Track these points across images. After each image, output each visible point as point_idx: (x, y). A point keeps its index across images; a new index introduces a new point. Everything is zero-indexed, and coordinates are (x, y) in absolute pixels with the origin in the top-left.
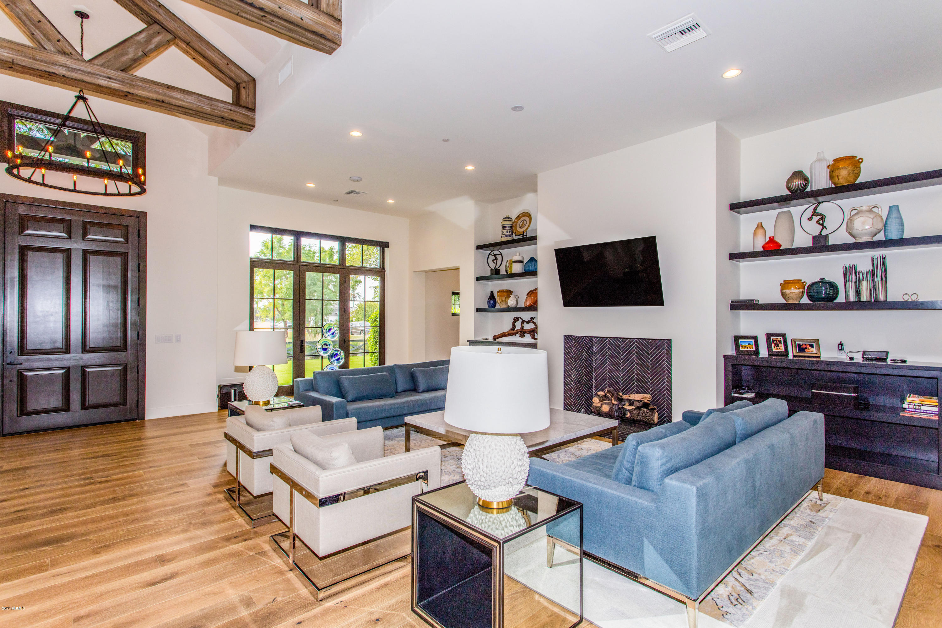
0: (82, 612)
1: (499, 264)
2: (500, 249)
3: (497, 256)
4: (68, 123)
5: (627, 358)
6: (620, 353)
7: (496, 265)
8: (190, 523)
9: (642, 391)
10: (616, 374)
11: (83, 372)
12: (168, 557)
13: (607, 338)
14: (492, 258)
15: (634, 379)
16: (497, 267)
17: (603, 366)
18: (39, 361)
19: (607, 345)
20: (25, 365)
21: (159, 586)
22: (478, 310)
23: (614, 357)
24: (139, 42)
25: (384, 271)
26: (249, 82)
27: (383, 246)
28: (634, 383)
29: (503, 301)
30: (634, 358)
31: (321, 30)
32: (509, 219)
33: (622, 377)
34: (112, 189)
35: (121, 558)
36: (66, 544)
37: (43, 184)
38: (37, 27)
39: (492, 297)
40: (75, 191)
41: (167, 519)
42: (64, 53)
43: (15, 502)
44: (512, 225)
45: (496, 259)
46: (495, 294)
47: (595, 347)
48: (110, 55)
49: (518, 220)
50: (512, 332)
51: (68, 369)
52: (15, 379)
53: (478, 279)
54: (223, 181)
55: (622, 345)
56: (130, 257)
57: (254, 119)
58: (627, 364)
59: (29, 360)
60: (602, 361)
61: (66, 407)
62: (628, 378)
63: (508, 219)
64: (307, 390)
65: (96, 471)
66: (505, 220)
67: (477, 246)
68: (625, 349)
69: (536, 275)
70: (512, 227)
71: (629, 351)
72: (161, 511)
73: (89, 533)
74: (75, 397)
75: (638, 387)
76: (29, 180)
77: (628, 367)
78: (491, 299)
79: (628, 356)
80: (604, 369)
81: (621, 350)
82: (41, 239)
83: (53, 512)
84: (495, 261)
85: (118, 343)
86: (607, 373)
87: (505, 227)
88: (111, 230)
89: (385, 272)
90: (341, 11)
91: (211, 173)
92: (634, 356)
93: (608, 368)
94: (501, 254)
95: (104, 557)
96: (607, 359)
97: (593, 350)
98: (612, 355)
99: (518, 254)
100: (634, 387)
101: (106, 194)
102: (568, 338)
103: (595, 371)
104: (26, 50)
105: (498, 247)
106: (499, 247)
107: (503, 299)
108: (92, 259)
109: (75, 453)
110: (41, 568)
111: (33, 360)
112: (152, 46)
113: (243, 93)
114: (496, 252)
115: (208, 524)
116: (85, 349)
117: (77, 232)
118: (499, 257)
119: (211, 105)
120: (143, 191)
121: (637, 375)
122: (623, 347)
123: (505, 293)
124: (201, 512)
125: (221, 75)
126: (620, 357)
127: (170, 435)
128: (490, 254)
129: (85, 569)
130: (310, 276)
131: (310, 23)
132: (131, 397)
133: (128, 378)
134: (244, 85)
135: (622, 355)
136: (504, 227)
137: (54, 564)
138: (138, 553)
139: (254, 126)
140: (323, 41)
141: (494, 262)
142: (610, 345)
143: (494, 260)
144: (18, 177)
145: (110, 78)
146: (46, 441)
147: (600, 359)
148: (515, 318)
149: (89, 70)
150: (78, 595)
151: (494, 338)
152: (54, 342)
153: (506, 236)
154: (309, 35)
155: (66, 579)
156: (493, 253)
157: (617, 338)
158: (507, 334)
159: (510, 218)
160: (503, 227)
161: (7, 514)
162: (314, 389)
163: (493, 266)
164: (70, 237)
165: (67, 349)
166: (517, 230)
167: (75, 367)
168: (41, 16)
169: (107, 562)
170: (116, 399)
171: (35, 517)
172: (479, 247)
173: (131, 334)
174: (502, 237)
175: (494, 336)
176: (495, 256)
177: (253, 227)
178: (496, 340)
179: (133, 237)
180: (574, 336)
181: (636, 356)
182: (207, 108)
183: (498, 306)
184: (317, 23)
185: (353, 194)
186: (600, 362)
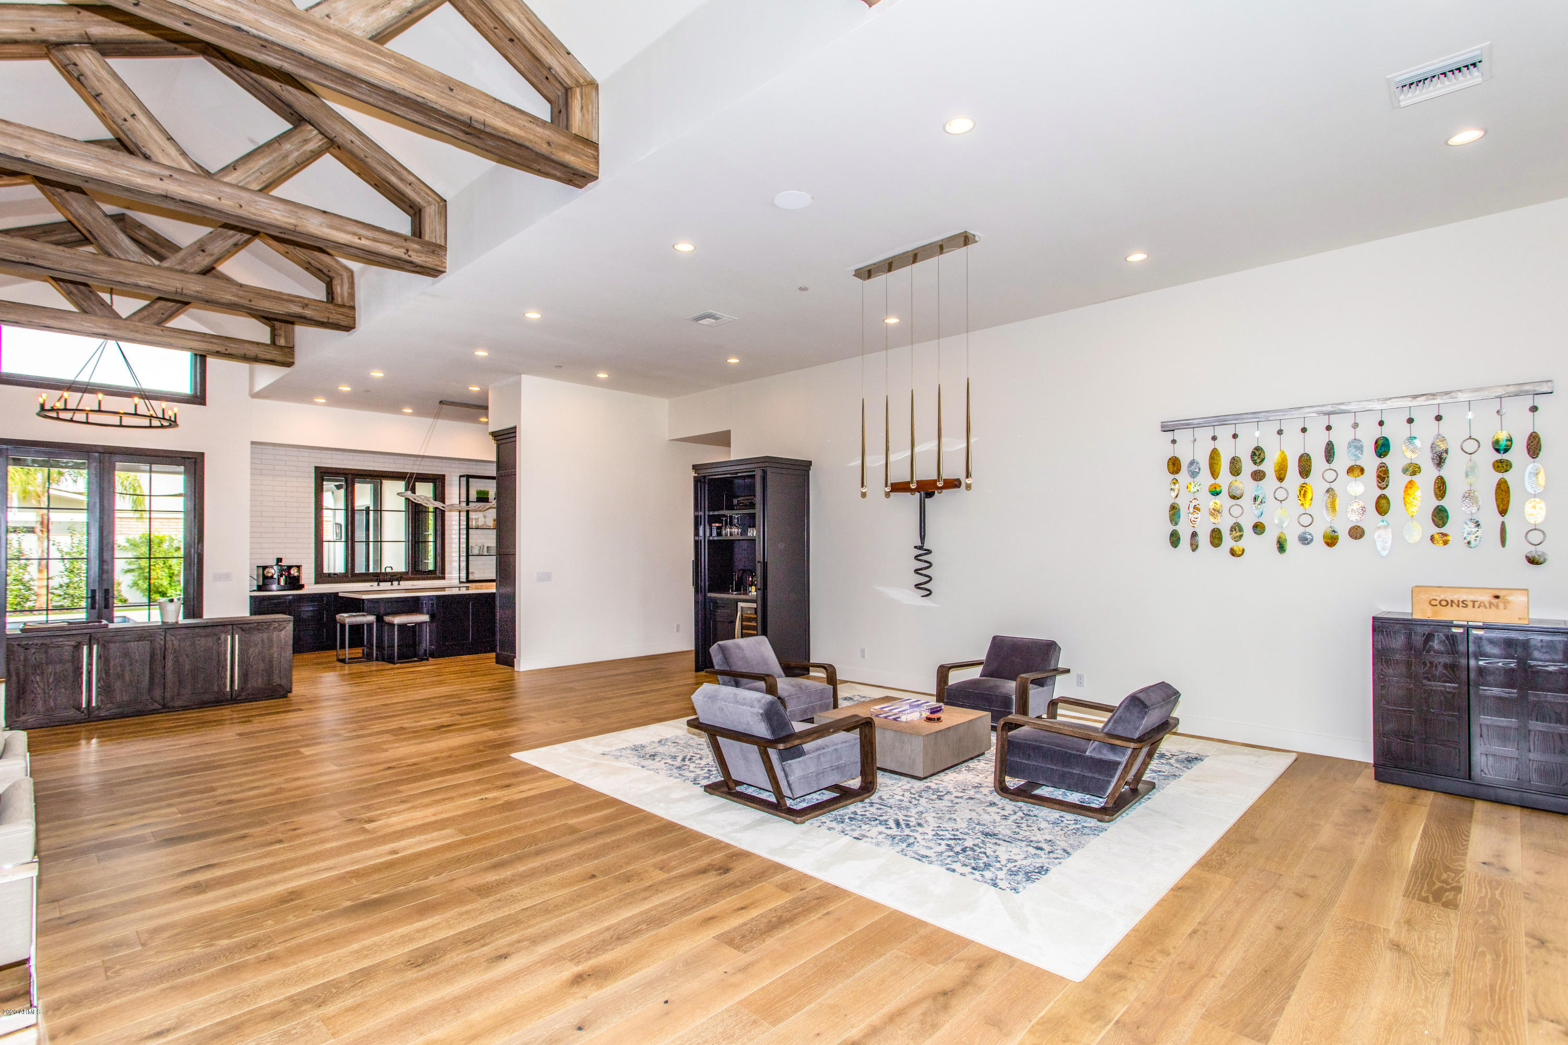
8: (143, 945)
12: (190, 891)
35: (256, 888)
36: (349, 903)
41: (190, 951)
72: (200, 971)
95: (281, 888)
115: (111, 945)
124: (115, 972)
138: (234, 895)
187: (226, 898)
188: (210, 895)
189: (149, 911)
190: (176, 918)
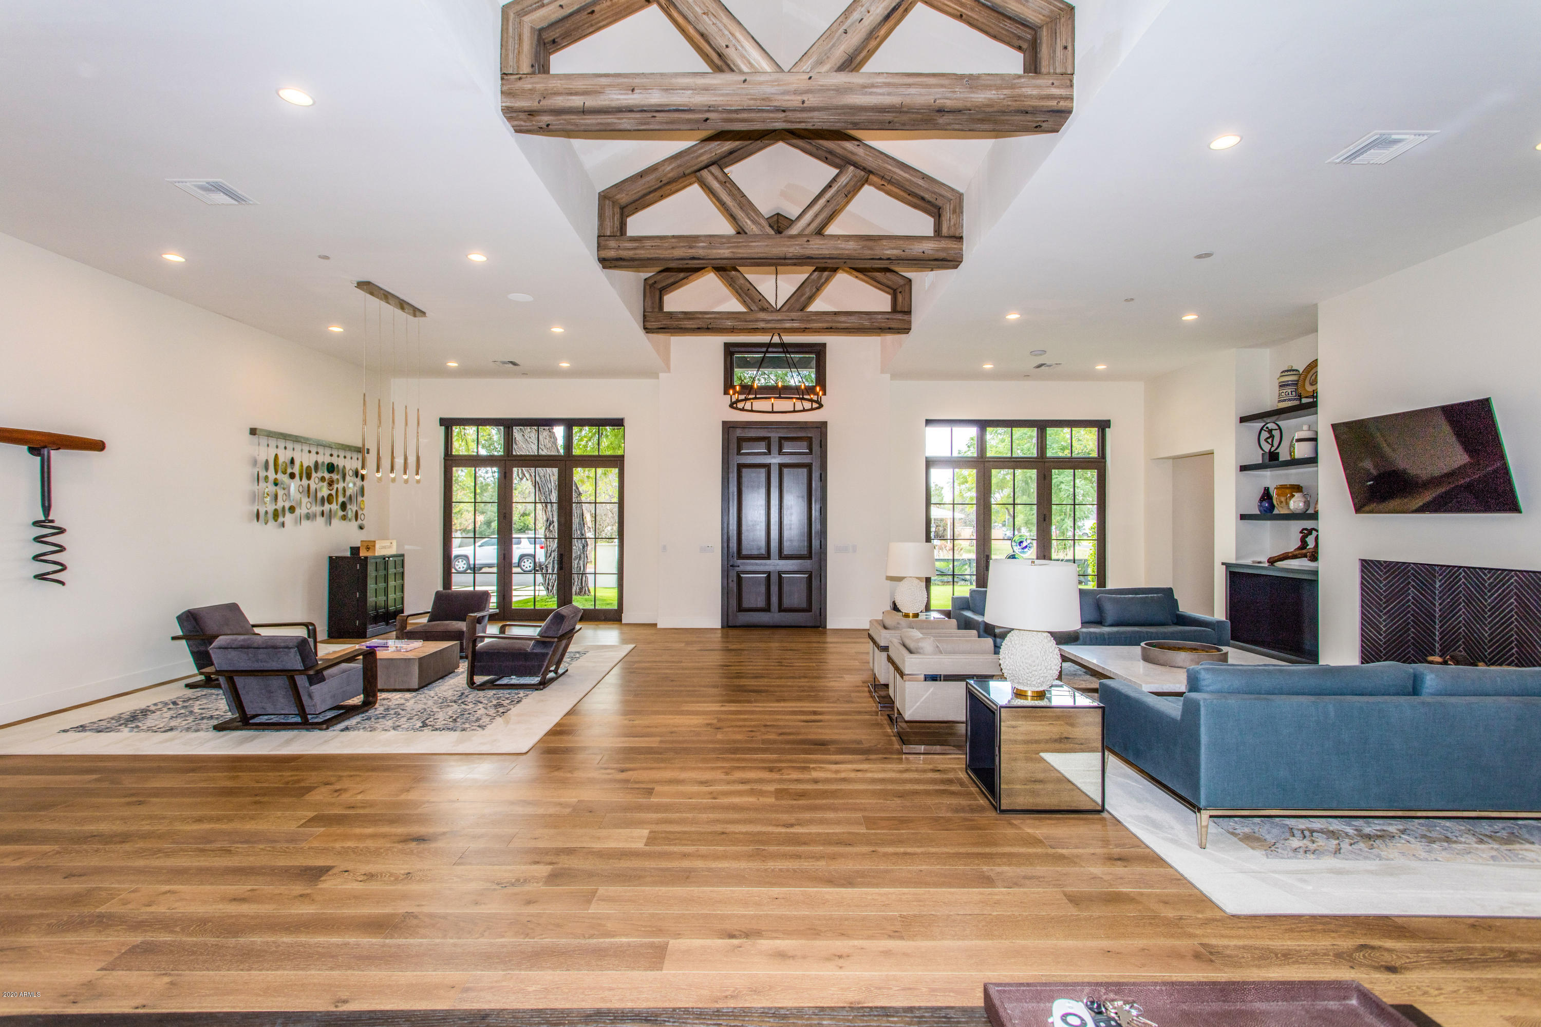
0: (769, 723)
1: (1276, 444)
2: (1277, 420)
3: (1274, 432)
4: (770, 350)
5: (1497, 603)
6: (1486, 594)
7: (1272, 446)
9: (1527, 663)
10: (1479, 630)
11: (780, 578)
13: (1460, 567)
14: (1265, 435)
15: (1512, 642)
16: (1273, 449)
17: (1454, 616)
18: (751, 565)
19: (1461, 579)
20: (741, 568)
21: (810, 724)
22: (1243, 517)
23: (1475, 601)
24: (814, 280)
25: (1103, 460)
26: (904, 285)
27: (1102, 426)
28: (1513, 648)
29: (1281, 502)
30: (1512, 603)
31: (942, 255)
32: (1294, 373)
33: (1489, 636)
34: (799, 406)
37: (752, 411)
38: (746, 295)
39: (1266, 496)
40: (773, 412)
42: (763, 309)
43: (737, 668)
44: (1298, 381)
45: (1272, 436)
46: (1271, 490)
47: (1440, 581)
48: (792, 300)
49: (1309, 373)
50: (1300, 552)
51: (769, 574)
52: (735, 579)
53: (1243, 468)
54: (894, 376)
55: (1489, 579)
56: (813, 467)
57: (910, 322)
58: (1499, 614)
59: (743, 564)
60: (1451, 606)
61: (767, 609)
62: (1501, 638)
63: (1292, 373)
64: (963, 609)
65: (785, 659)
66: (1284, 374)
67: (1241, 418)
68: (1495, 586)
69: (1317, 462)
70: (1296, 384)
71: (1503, 591)
73: (776, 692)
74: (774, 599)
75: (1519, 655)
76: (743, 410)
77: (1502, 619)
78: (1264, 500)
79: (1501, 600)
80: (1455, 621)
81: (1486, 588)
82: (751, 457)
83: (756, 677)
84: (1270, 440)
85: (805, 552)
86: (1460, 628)
87: (1284, 386)
88: (799, 443)
89: (1105, 462)
90: (962, 227)
91: (883, 371)
92: (1512, 600)
93: (1464, 619)
94: (1280, 429)
95: (782, 704)
96: (1461, 603)
97: (1435, 588)
98: (1471, 597)
99: (1305, 427)
100: (1513, 654)
101: (794, 411)
102: (1367, 566)
103: (1440, 622)
104: (741, 316)
105: (1274, 418)
106: (1276, 417)
107: (1283, 499)
108: (785, 470)
109: (775, 645)
110: (749, 702)
111: (747, 564)
112: (823, 280)
113: (900, 298)
114: (1271, 426)
116: (781, 556)
117: (775, 448)
118: (1276, 434)
119: (870, 319)
120: (821, 406)
121: (1518, 635)
122: (1492, 583)
123: (1287, 491)
125: (879, 285)
126: (1486, 601)
127: (843, 643)
128: (1262, 429)
129: (771, 707)
130: (997, 475)
131: (930, 252)
132: (815, 606)
133: (813, 586)
134: (900, 290)
135: (1489, 597)
136: (1282, 386)
137: (756, 701)
138: (802, 707)
139: (910, 329)
140: (946, 263)
141: (1268, 442)
142: (1466, 579)
143: (1268, 438)
144: (737, 408)
145: (793, 320)
146: (755, 634)
147: (1449, 602)
148: (1304, 529)
149: (779, 318)
150: (767, 717)
151: (1271, 560)
152: (759, 549)
153: (1285, 401)
154: (932, 263)
155: (761, 709)
156: (1267, 428)
157: (1480, 568)
158: (1290, 555)
159: (1297, 370)
160: (1280, 386)
161: (732, 673)
162: (968, 608)
163: (1267, 447)
164: (769, 453)
165: (768, 556)
166: (1305, 389)
167: (774, 572)
168: (749, 285)
169: (783, 707)
170: (804, 605)
171: (747, 678)
172: (1243, 420)
173: (815, 543)
174: (1279, 401)
175: (1270, 558)
176: (1270, 431)
177: (928, 422)
178: (1275, 564)
179: (816, 448)
180: (1385, 562)
181: (1515, 599)
182: (867, 323)
183: (1276, 512)
184: (937, 250)
185: (1043, 368)
186: (1448, 609)
187: (805, 707)
188: (811, 709)
189: (836, 709)
190: (827, 705)
